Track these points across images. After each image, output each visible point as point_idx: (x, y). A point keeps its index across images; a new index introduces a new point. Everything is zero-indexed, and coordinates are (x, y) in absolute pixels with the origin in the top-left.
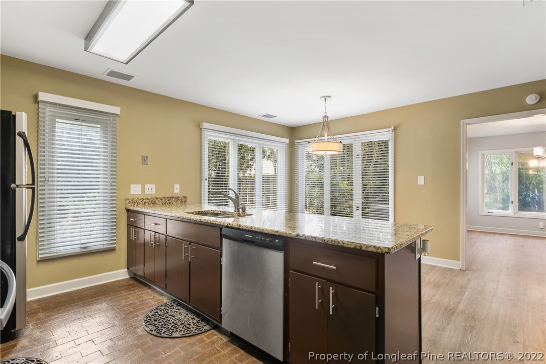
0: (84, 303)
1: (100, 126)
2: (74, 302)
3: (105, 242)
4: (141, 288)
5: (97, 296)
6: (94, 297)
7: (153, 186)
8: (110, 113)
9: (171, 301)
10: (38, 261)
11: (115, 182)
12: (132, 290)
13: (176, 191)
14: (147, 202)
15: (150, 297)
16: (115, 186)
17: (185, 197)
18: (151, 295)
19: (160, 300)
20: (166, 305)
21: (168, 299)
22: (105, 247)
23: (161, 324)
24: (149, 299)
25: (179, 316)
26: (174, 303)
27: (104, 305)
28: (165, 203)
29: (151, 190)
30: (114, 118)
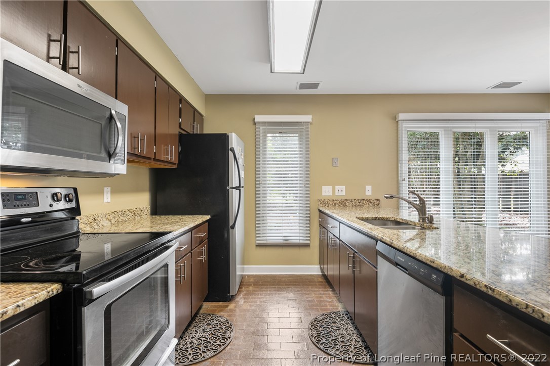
0: (279, 288)
1: (297, 135)
2: (273, 285)
3: (301, 238)
4: (325, 288)
5: (290, 285)
6: (288, 285)
7: (343, 188)
8: (303, 123)
9: (344, 312)
10: (256, 245)
11: (308, 184)
12: (317, 288)
13: (367, 193)
14: (337, 204)
15: (328, 300)
16: (309, 187)
17: (378, 200)
18: (330, 298)
19: (335, 306)
20: (337, 314)
21: (343, 308)
22: (301, 242)
23: (323, 332)
24: (327, 301)
25: (345, 332)
26: (347, 314)
27: (291, 295)
28: (355, 206)
29: (341, 191)
30: (307, 126)
